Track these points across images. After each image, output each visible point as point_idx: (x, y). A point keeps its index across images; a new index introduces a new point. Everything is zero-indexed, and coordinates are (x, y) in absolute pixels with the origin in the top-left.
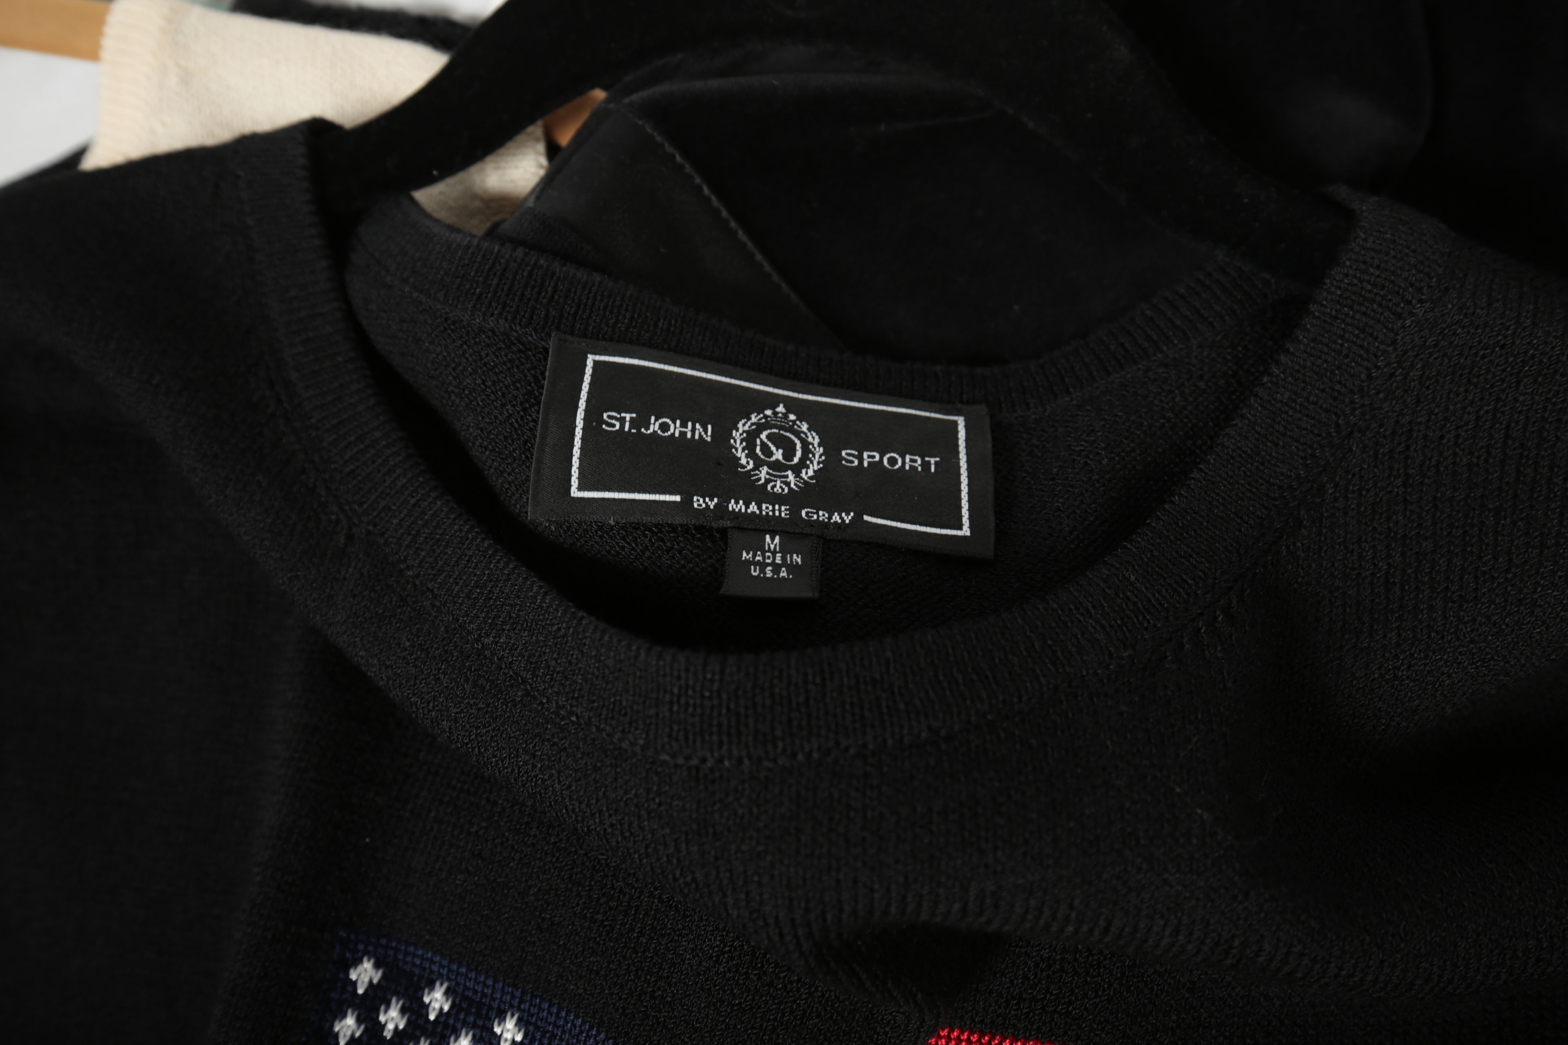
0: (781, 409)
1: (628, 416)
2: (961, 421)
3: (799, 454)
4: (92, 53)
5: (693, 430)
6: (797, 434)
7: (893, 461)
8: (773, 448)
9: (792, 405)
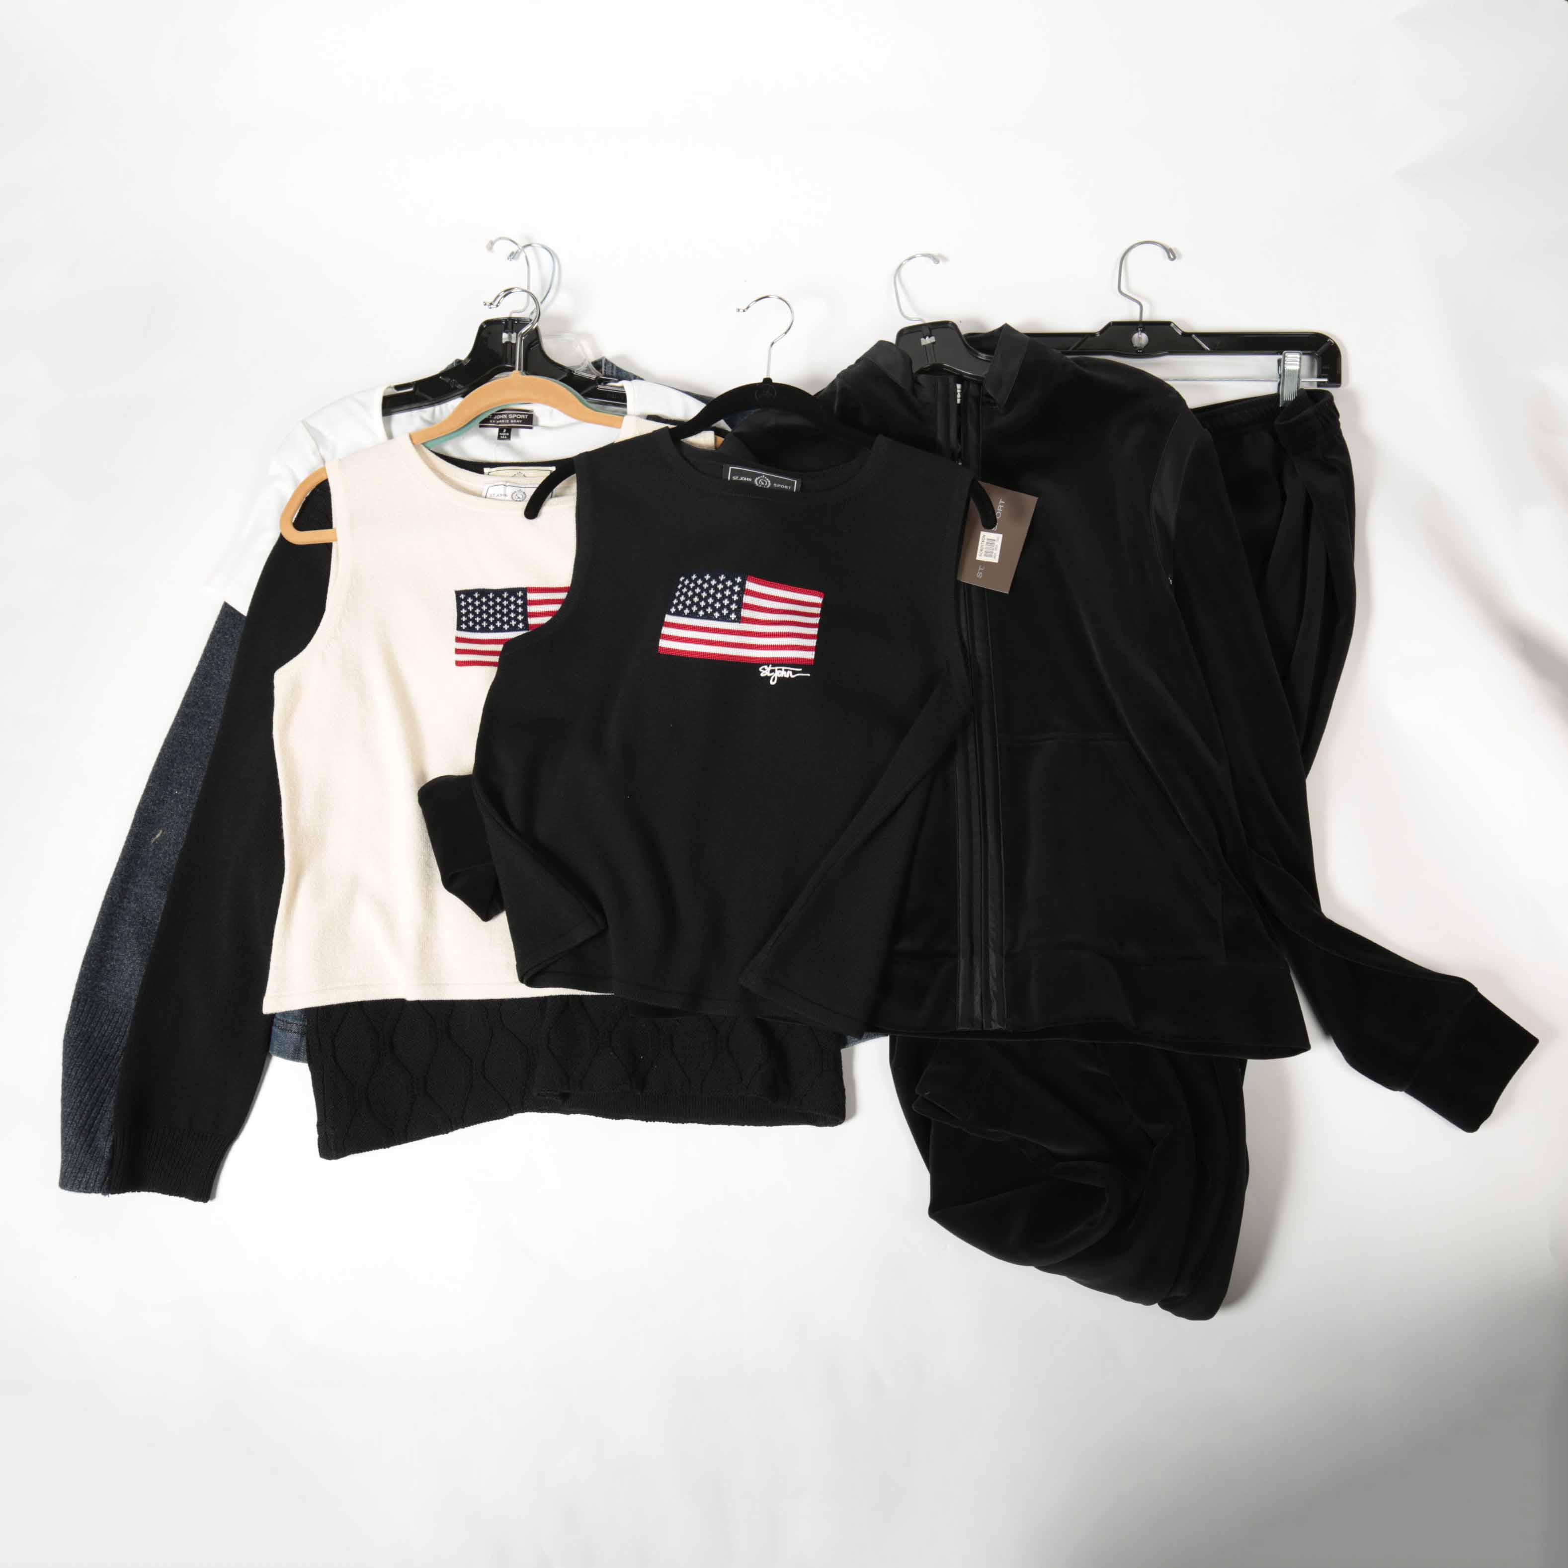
0: (764, 476)
3: (766, 484)
4: (620, 427)
6: (766, 481)
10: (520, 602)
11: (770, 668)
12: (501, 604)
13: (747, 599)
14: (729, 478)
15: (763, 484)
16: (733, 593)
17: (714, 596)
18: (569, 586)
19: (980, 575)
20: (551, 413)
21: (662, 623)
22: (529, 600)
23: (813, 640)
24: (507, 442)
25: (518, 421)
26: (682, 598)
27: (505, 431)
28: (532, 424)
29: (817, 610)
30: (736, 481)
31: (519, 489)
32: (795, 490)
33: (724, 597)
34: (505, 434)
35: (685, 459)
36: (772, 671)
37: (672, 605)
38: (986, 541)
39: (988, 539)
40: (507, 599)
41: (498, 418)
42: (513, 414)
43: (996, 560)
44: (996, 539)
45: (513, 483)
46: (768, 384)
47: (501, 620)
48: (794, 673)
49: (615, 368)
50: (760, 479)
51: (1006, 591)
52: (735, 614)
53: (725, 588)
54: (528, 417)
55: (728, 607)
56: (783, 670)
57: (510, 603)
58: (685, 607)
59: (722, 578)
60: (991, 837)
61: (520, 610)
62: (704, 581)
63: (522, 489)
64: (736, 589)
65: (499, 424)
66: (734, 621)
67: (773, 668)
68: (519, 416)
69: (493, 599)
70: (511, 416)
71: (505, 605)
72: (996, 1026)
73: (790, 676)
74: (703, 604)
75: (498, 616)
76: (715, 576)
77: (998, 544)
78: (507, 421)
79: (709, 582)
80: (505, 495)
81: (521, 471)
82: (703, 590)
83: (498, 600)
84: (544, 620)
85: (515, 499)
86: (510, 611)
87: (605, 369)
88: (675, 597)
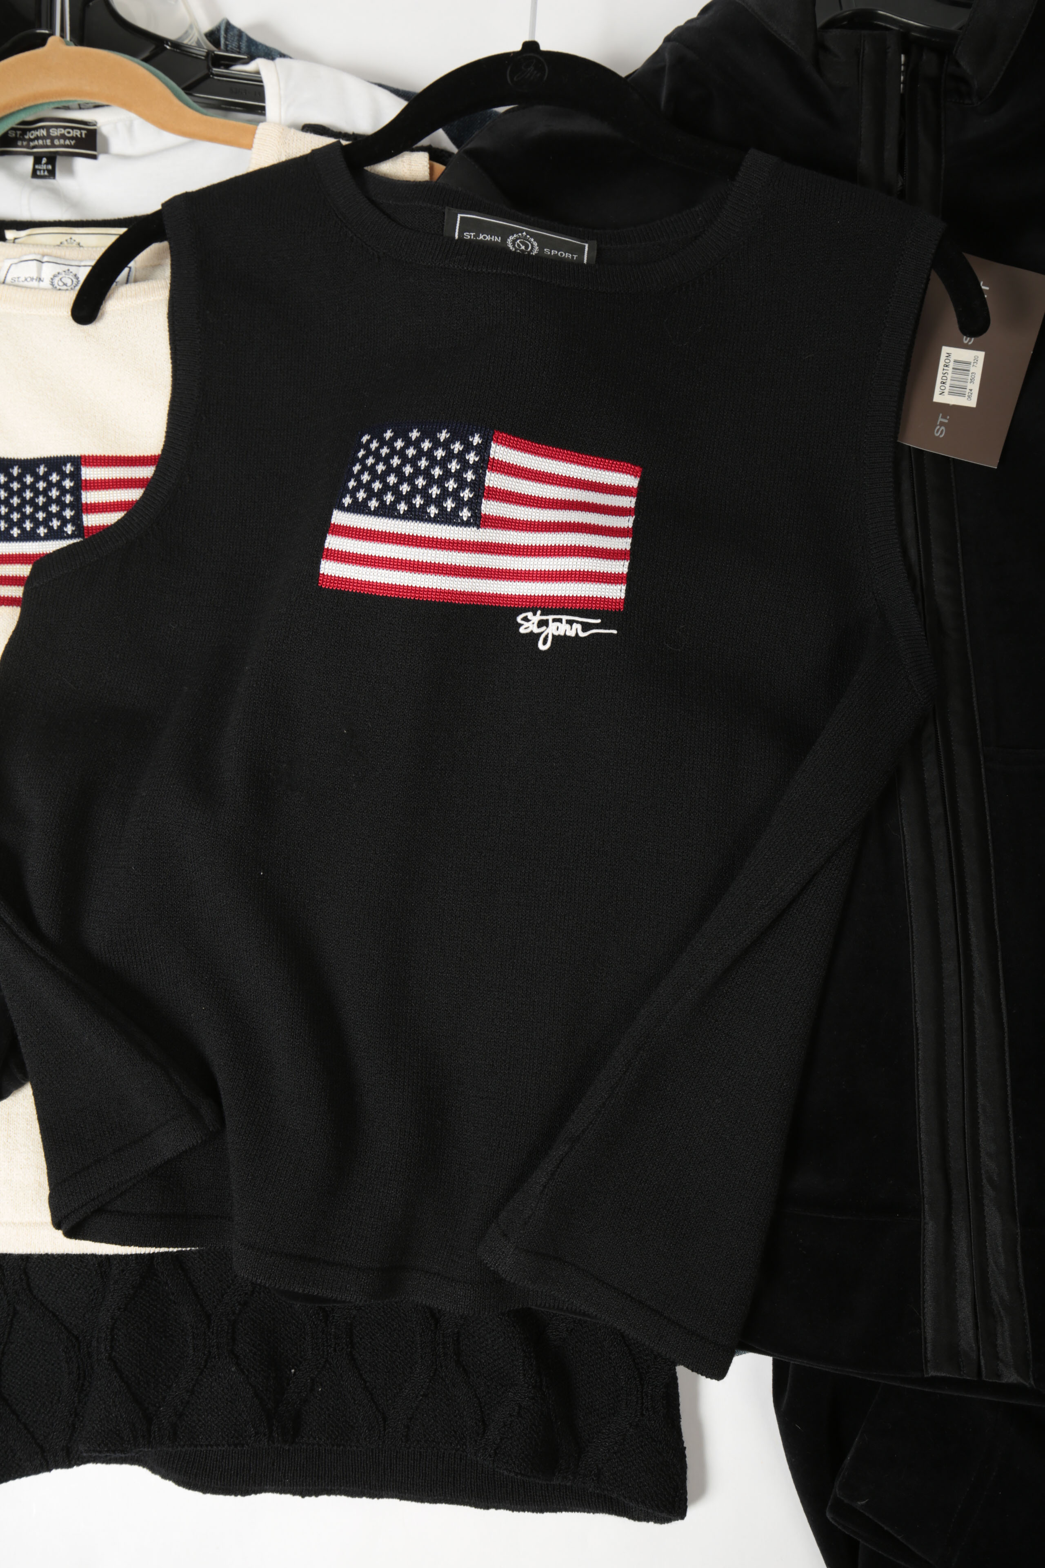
0: (524, 234)
1: (472, 234)
2: (587, 245)
3: (530, 248)
4: (250, 147)
5: (494, 238)
6: (530, 242)
7: (561, 254)
8: (521, 245)
9: (528, 232)
10: (68, 484)
11: (538, 617)
12: (33, 487)
13: (493, 480)
14: (457, 236)
15: (523, 248)
16: (465, 466)
17: (427, 474)
18: (160, 453)
19: (940, 432)
20: (130, 129)
21: (327, 528)
22: (86, 480)
23: (622, 562)
24: (50, 181)
25: (67, 142)
26: (366, 477)
27: (44, 160)
28: (95, 149)
29: (629, 502)
30: (470, 241)
31: (66, 268)
32: (585, 261)
33: (447, 475)
34: (44, 167)
35: (373, 202)
36: (543, 623)
37: (345, 491)
38: (952, 365)
39: (955, 361)
40: (45, 478)
41: (32, 137)
42: (57, 127)
43: (972, 402)
44: (973, 361)
45: (56, 257)
46: (532, 54)
47: (32, 518)
48: (586, 627)
49: (245, 39)
50: (517, 239)
51: (992, 462)
52: (470, 510)
53: (450, 456)
54: (86, 134)
55: (455, 495)
56: (564, 621)
57: (50, 485)
58: (371, 494)
59: (443, 436)
60: (978, 962)
61: (68, 499)
62: (408, 443)
63: (72, 269)
64: (472, 458)
65: (34, 147)
66: (467, 524)
67: (544, 618)
68: (69, 133)
69: (20, 478)
70: (54, 132)
71: (41, 489)
72: (1011, 1377)
73: (577, 634)
74: (405, 488)
75: (28, 510)
76: (429, 433)
77: (977, 370)
78: (48, 142)
79: (417, 444)
80: (40, 280)
81: (74, 237)
82: (405, 460)
83: (29, 480)
84: (111, 518)
85: (58, 287)
86: (50, 501)
87: (226, 39)
88: (351, 475)
